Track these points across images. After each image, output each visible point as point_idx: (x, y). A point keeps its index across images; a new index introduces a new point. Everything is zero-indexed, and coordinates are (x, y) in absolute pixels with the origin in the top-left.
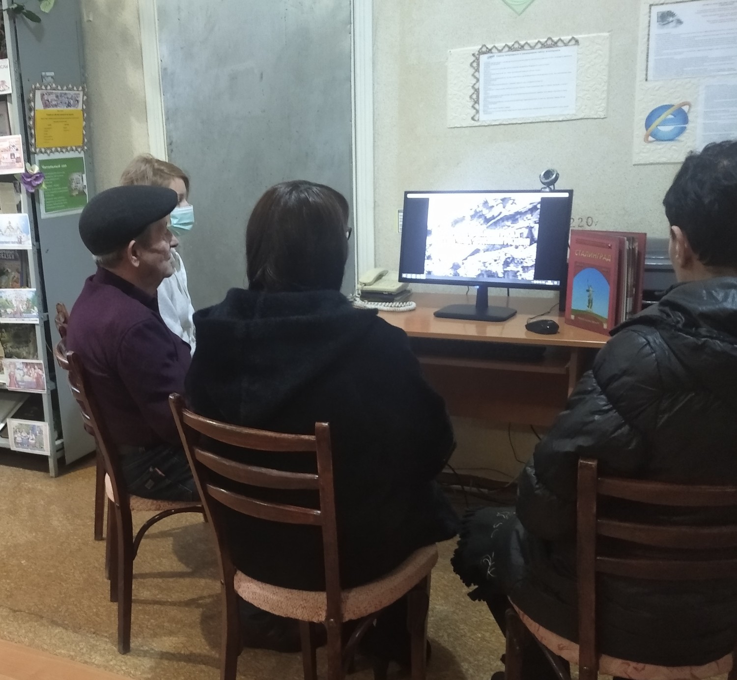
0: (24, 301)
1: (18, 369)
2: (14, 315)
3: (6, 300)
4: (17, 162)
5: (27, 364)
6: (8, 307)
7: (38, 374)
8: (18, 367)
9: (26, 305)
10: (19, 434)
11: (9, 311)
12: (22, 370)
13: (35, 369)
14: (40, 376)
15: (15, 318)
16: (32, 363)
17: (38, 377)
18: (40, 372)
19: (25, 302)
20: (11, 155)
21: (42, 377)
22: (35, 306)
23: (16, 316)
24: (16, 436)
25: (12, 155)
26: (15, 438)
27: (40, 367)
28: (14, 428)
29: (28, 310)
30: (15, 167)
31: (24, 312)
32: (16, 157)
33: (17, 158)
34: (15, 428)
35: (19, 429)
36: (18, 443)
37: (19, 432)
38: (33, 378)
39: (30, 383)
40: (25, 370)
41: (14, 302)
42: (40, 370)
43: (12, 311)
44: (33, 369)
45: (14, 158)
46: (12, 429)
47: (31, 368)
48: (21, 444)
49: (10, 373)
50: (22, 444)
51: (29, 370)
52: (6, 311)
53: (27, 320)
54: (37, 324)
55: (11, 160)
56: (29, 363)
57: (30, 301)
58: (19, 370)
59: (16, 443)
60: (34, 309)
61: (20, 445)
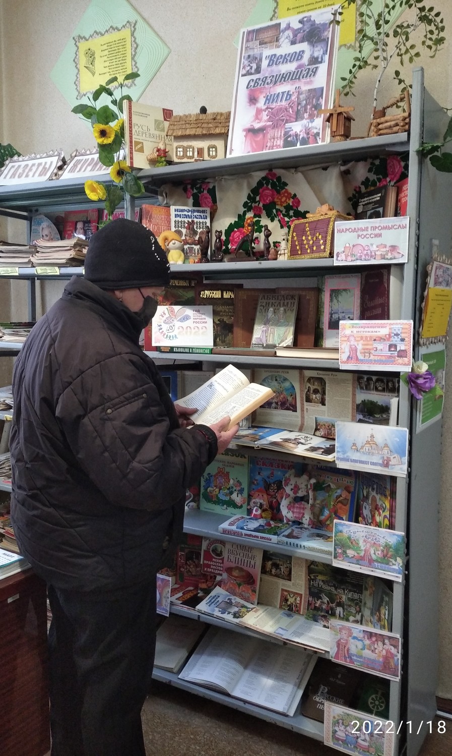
0: (380, 546)
1: (355, 638)
2: (359, 560)
3: (349, 538)
4: (398, 357)
5: (371, 635)
6: (350, 548)
7: (387, 651)
8: (355, 635)
9: (383, 551)
10: (342, 728)
11: (350, 553)
12: (361, 640)
13: (384, 644)
14: (393, 656)
15: (358, 564)
16: (380, 635)
17: (388, 657)
18: (393, 650)
19: (382, 548)
20: (390, 346)
21: (396, 658)
22: (399, 557)
23: (360, 562)
24: (337, 728)
25: (392, 347)
26: (335, 732)
27: (393, 643)
28: (334, 717)
29: (385, 559)
30: (393, 363)
31: (377, 561)
32: (398, 350)
33: (401, 351)
34: (337, 718)
35: (343, 720)
36: (338, 739)
37: (343, 724)
38: (379, 656)
39: (373, 661)
40: (367, 642)
41: (361, 544)
42: (392, 648)
43: (356, 554)
44: (380, 643)
45: (396, 351)
46: (332, 718)
47: (376, 640)
48: (342, 741)
49: (340, 640)
50: (345, 742)
51: (373, 643)
52: (346, 553)
53: (379, 573)
54: (398, 583)
55: (389, 354)
56: (376, 634)
57: (390, 548)
58: (356, 640)
59: (336, 739)
60: (396, 560)
61: (340, 742)
